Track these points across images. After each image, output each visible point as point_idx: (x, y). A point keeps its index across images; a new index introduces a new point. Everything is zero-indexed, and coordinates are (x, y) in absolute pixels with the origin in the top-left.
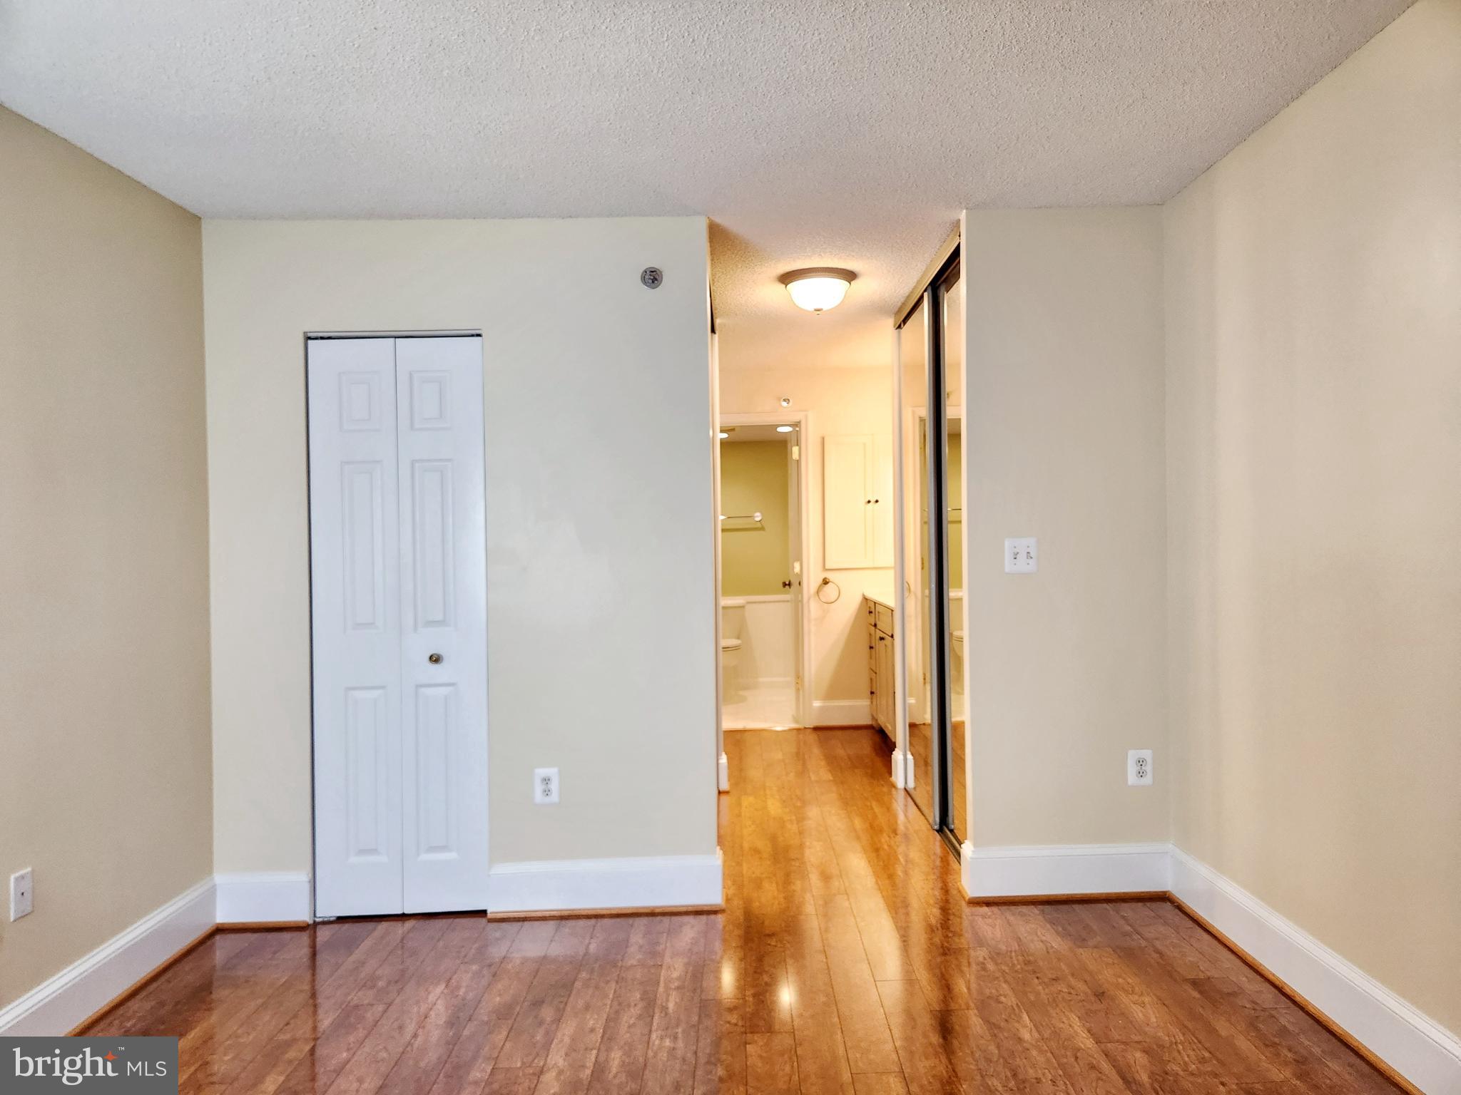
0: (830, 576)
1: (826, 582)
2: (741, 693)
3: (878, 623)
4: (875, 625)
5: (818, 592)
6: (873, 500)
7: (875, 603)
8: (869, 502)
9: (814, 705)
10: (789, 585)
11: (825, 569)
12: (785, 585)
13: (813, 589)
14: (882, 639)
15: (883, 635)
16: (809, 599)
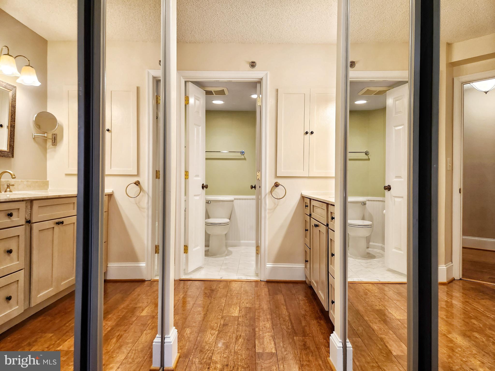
0: (280, 181)
1: (277, 185)
2: (230, 249)
3: (312, 213)
4: (310, 215)
5: (271, 192)
6: (309, 132)
7: (310, 199)
8: (307, 133)
9: (267, 266)
10: (255, 187)
11: (277, 177)
12: (252, 187)
13: (268, 190)
14: (316, 226)
15: (317, 223)
16: (265, 196)
